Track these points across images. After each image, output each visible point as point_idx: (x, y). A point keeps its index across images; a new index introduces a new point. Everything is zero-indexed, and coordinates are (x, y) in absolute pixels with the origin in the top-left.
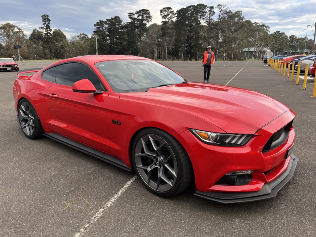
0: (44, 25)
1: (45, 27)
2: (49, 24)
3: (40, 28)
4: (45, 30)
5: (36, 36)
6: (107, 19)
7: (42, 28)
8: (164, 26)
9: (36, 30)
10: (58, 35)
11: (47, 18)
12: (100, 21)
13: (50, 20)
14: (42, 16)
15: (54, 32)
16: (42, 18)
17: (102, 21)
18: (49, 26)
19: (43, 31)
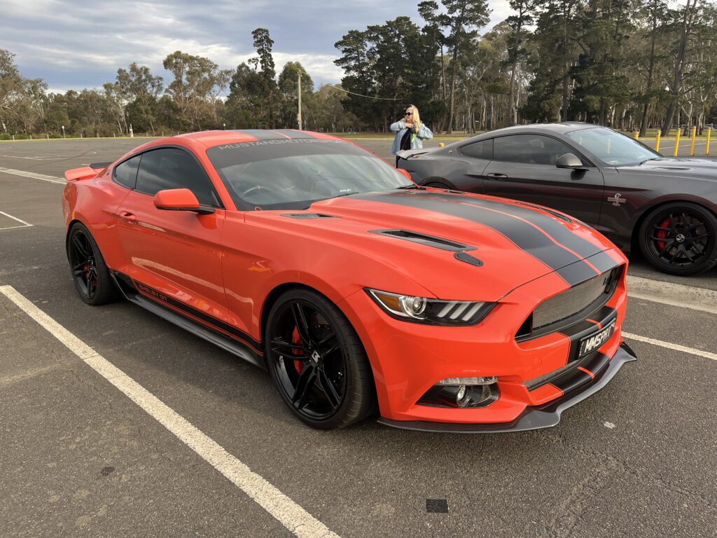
0: (260, 54)
1: (261, 57)
2: (270, 50)
3: (250, 60)
4: (259, 65)
6: (368, 27)
7: (255, 60)
9: (243, 65)
11: (266, 37)
12: (351, 32)
13: (273, 42)
14: (253, 33)
15: (286, 69)
16: (254, 37)
17: (356, 32)
18: (270, 55)
19: (256, 68)
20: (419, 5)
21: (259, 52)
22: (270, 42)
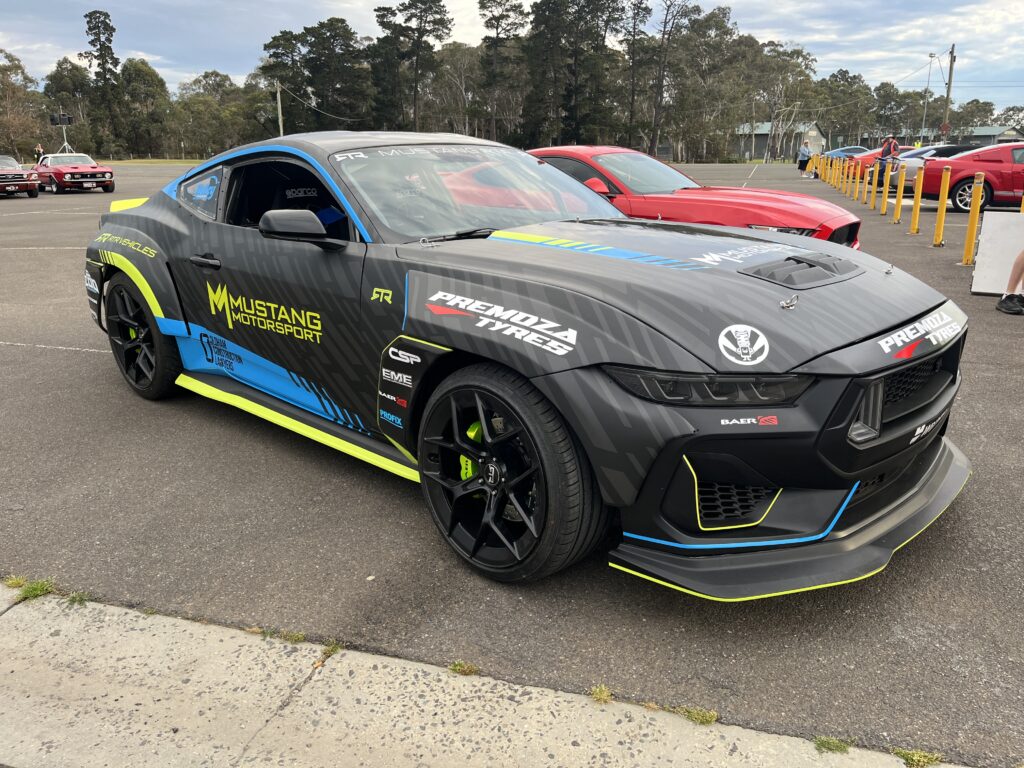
0: (95, 46)
1: (97, 51)
2: (110, 41)
3: (80, 55)
4: (95, 62)
5: (66, 81)
6: (305, 29)
7: (88, 54)
8: (491, 53)
9: (66, 60)
10: (140, 77)
11: (103, 22)
12: (284, 33)
13: (114, 30)
14: (86, 16)
15: (125, 69)
16: (88, 22)
17: (291, 33)
18: (110, 48)
19: (90, 66)
20: (375, 10)
21: (92, 43)
22: (110, 30)
